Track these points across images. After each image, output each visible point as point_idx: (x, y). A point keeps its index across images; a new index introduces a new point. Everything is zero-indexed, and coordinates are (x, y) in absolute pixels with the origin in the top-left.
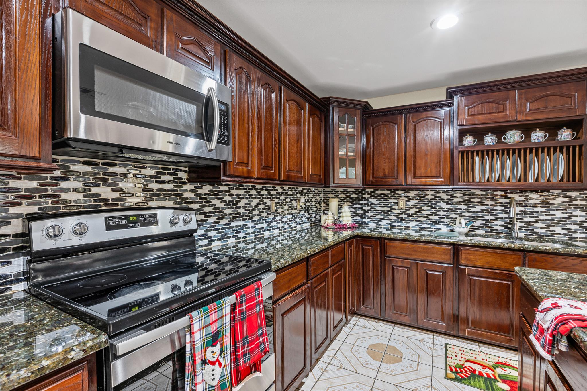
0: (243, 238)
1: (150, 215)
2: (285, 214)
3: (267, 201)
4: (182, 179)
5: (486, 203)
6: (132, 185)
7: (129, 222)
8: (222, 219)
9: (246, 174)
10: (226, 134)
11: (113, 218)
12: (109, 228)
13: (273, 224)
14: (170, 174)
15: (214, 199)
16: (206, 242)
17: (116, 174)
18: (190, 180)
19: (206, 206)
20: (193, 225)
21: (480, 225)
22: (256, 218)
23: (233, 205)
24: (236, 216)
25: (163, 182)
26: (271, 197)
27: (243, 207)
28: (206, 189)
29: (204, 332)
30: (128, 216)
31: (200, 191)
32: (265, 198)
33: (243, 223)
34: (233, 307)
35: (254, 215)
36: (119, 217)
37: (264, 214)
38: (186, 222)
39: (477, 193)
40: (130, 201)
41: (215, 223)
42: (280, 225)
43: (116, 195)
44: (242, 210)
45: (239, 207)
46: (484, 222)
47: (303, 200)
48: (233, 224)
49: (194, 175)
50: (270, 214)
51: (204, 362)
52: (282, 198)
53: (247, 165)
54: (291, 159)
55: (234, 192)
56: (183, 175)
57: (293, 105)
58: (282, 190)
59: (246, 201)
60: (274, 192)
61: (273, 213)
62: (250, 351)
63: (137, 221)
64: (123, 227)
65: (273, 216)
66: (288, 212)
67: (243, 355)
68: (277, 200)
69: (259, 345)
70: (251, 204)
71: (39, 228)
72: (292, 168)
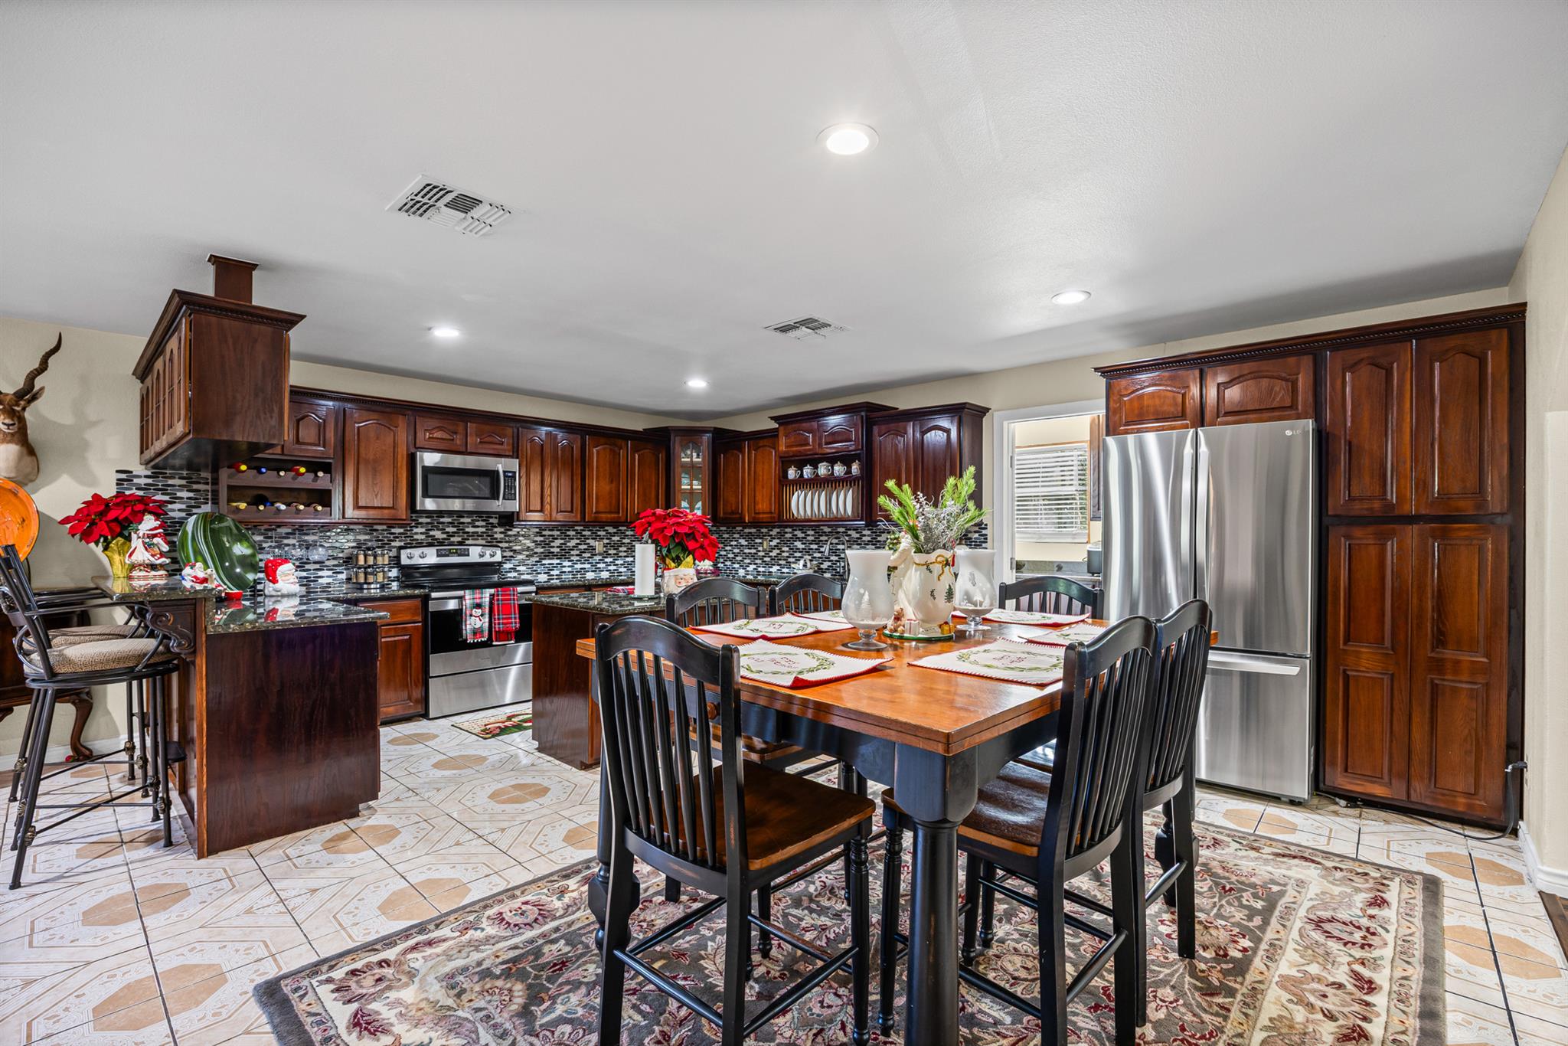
1: (465, 549)
3: (591, 542)
4: (493, 524)
7: (450, 554)
8: (533, 556)
9: (538, 519)
10: (513, 492)
11: (442, 550)
12: (438, 556)
13: (601, 565)
14: (483, 521)
18: (500, 525)
19: (514, 545)
20: (498, 558)
22: (575, 558)
23: (545, 544)
24: (549, 555)
25: (478, 527)
26: (597, 538)
27: (558, 547)
28: (514, 532)
29: (472, 601)
30: (451, 550)
31: (509, 533)
32: (589, 539)
33: (558, 561)
34: (492, 595)
35: (573, 555)
36: (445, 550)
37: (587, 555)
38: (493, 556)
40: (453, 540)
42: (612, 568)
43: (444, 536)
44: (556, 550)
45: (553, 547)
48: (544, 562)
49: (503, 521)
50: (596, 555)
51: (471, 615)
52: (616, 538)
53: (541, 511)
55: (546, 533)
56: (494, 521)
57: (604, 449)
58: (615, 530)
59: (562, 541)
60: (602, 533)
61: (600, 554)
62: (503, 623)
63: (456, 552)
64: (448, 556)
65: (600, 558)
66: (625, 554)
67: (499, 624)
68: (608, 541)
69: (511, 623)
70: (568, 544)
71: (404, 554)
72: (601, 509)
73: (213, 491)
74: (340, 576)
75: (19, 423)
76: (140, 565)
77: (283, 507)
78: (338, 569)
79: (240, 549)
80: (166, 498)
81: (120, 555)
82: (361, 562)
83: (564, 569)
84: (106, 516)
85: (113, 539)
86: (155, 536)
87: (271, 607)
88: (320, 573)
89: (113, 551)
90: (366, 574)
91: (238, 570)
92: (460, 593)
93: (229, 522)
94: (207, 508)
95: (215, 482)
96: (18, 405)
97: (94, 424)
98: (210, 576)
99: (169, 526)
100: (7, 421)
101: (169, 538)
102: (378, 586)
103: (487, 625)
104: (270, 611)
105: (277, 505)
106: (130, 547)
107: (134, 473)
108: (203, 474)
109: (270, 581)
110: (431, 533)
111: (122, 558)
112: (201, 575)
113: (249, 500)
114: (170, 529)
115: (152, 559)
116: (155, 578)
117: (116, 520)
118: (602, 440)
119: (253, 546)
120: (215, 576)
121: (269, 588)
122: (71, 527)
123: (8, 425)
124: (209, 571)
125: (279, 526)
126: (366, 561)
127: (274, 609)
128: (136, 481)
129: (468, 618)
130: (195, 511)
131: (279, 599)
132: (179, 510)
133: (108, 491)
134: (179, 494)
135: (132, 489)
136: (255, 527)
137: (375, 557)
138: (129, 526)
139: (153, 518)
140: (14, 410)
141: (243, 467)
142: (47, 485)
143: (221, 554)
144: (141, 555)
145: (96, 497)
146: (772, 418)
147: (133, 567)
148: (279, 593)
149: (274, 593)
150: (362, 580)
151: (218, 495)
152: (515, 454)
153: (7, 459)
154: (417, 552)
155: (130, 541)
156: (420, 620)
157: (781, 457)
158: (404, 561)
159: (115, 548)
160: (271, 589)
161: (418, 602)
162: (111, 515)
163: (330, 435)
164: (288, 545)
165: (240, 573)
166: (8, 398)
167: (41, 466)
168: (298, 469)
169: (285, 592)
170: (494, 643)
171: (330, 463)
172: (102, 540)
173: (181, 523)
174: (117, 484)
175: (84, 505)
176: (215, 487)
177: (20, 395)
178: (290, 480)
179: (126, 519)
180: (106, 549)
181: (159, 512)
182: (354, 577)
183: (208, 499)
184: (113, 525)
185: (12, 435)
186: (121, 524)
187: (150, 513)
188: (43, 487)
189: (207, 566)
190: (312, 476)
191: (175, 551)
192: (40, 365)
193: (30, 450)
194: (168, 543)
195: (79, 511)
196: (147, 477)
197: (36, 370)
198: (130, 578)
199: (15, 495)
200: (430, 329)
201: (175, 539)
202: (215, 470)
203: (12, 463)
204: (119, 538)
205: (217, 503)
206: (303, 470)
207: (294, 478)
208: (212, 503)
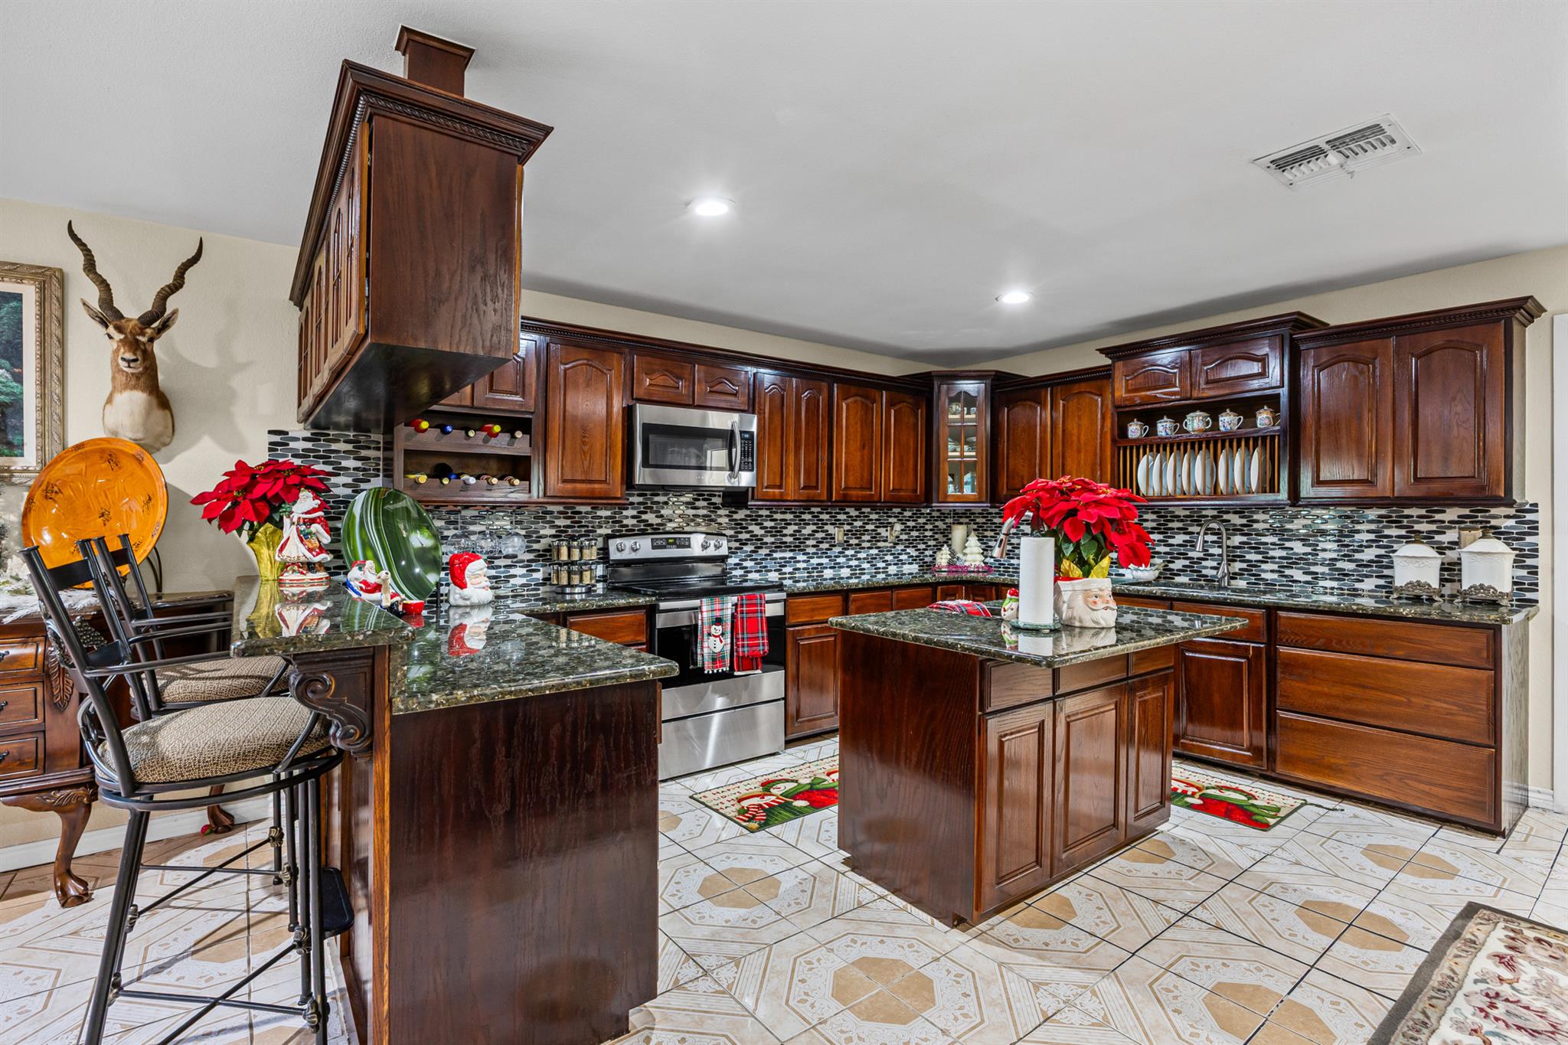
0: (789, 573)
1: (685, 538)
2: (864, 548)
3: (830, 529)
4: (716, 504)
5: (1191, 529)
6: (671, 512)
7: (667, 544)
8: (762, 548)
9: (778, 498)
10: (750, 460)
11: (657, 539)
12: (654, 547)
13: (841, 560)
14: (704, 500)
15: (752, 524)
16: (741, 572)
17: (658, 503)
18: (724, 505)
19: (741, 533)
20: (724, 551)
21: (1181, 568)
22: (811, 550)
23: (776, 532)
24: (781, 546)
26: (837, 523)
27: (791, 535)
28: (741, 514)
29: (710, 614)
30: (668, 539)
31: (735, 516)
32: (827, 524)
33: (791, 554)
34: (734, 605)
35: (808, 546)
36: (661, 539)
37: (825, 546)
38: (717, 547)
39: (1177, 513)
40: (670, 526)
41: (752, 551)
42: (854, 563)
43: (659, 521)
44: (789, 539)
45: (785, 535)
46: (1187, 562)
47: (898, 527)
48: (775, 555)
49: (729, 500)
50: (835, 546)
51: (709, 634)
52: (858, 524)
53: (780, 487)
54: (851, 473)
55: (778, 516)
56: (717, 500)
57: (855, 402)
58: (857, 513)
59: (796, 528)
60: (842, 517)
61: (839, 545)
62: (748, 646)
63: (674, 543)
64: (664, 547)
65: (840, 549)
66: (869, 545)
67: (743, 646)
68: (849, 527)
69: (758, 645)
70: (804, 531)
71: (613, 544)
72: (851, 484)
73: (385, 459)
74: (535, 575)
75: (144, 359)
76: (293, 564)
77: (472, 480)
78: (534, 566)
79: (419, 540)
80: (329, 468)
81: (269, 548)
82: (564, 557)
83: (798, 565)
84: (251, 492)
85: (260, 525)
86: (313, 521)
87: (457, 622)
88: (513, 571)
89: (260, 543)
90: (570, 573)
91: (417, 570)
92: (696, 603)
93: (407, 502)
94: (377, 482)
95: (389, 446)
96: (143, 334)
97: (243, 367)
98: (385, 581)
99: (332, 508)
100: (129, 356)
101: (331, 524)
102: (584, 590)
103: (728, 647)
104: (456, 628)
105: (465, 477)
106: (281, 537)
107: (290, 435)
108: (374, 437)
109: (456, 584)
110: (644, 517)
111: (271, 552)
112: (372, 579)
113: (429, 472)
114: (333, 512)
115: (309, 555)
116: (312, 583)
117: (264, 498)
118: (853, 390)
119: (435, 536)
120: (390, 581)
121: (455, 595)
122: (206, 509)
123: (129, 361)
124: (383, 574)
125: (467, 508)
126: (569, 555)
127: (461, 624)
128: (292, 445)
129: (705, 637)
130: (363, 486)
131: (468, 610)
132: (344, 485)
133: (257, 456)
134: (344, 463)
135: (287, 456)
136: (436, 507)
137: (581, 549)
138: (280, 507)
139: (311, 495)
140: (137, 341)
141: (425, 425)
142: (184, 450)
143: (397, 548)
144: (296, 550)
145: (240, 465)
146: (1102, 351)
147: (285, 566)
148: (468, 603)
149: (461, 602)
150: (564, 582)
151: (392, 465)
152: (751, 409)
153: (132, 413)
154: (628, 542)
155: (282, 528)
156: (645, 640)
157: (1117, 407)
158: (614, 555)
159: (263, 539)
160: (457, 596)
161: (641, 615)
162: (258, 492)
163: (532, 379)
164: (474, 533)
165: (419, 574)
166: (131, 324)
167: (176, 425)
168: (492, 428)
169: (475, 600)
170: (736, 673)
171: (530, 419)
172: (247, 526)
173: (346, 503)
174: (270, 450)
175: (226, 478)
176: (388, 454)
177: (146, 320)
178: (481, 443)
179: (277, 497)
180: (252, 539)
181: (319, 488)
182: (554, 576)
183: (378, 470)
184: (260, 505)
185: (137, 377)
186: (270, 504)
187: (308, 488)
188: (179, 453)
189: (379, 568)
190: (506, 437)
191: (339, 541)
192: (175, 280)
193: (162, 401)
194: (331, 531)
195: (220, 486)
196: (305, 439)
197: (168, 286)
198: (281, 583)
199: (140, 462)
200: (687, 204)
201: (339, 525)
202: (389, 430)
203: (138, 418)
204: (268, 525)
205: (391, 476)
206: (497, 428)
207: (485, 441)
208: (384, 476)
